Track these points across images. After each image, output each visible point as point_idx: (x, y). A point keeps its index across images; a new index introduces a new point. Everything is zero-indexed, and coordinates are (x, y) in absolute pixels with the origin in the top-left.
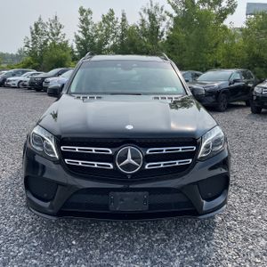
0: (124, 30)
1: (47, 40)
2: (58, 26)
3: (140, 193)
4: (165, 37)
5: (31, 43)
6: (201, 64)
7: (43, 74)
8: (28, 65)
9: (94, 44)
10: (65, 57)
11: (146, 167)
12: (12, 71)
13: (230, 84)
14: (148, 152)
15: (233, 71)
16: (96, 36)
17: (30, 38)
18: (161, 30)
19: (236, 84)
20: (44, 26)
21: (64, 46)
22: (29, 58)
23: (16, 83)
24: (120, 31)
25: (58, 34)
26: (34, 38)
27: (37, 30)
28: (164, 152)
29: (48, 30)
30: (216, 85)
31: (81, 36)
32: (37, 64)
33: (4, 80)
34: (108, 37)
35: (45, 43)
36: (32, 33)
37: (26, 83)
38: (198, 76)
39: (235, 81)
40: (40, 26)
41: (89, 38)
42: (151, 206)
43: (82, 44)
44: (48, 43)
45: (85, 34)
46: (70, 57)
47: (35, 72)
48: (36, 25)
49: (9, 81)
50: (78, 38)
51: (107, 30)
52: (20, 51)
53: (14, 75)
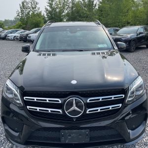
0: (73, 4)
1: (29, 11)
2: (35, 3)
3: (83, 131)
4: (97, 7)
5: (20, 14)
6: (119, 23)
7: (27, 32)
8: (19, 27)
9: (56, 12)
10: (40, 21)
11: (87, 112)
12: (10, 30)
13: (137, 35)
14: (88, 101)
15: (139, 27)
16: (57, 8)
17: (20, 11)
18: (94, 3)
19: (141, 35)
20: (27, 3)
21: (39, 15)
22: (20, 23)
23: (13, 37)
24: (71, 5)
25: (35, 8)
26: (22, 11)
27: (23, 6)
28: (101, 100)
29: (30, 5)
30: (129, 36)
31: (49, 8)
32: (24, 26)
33: (6, 36)
34: (64, 8)
35: (28, 13)
36: (21, 8)
37: (18, 37)
38: (118, 30)
39: (140, 33)
40: (25, 4)
41: (53, 9)
42: (91, 139)
43: (49, 13)
44: (30, 13)
45: (51, 7)
46: (42, 21)
47: (23, 30)
48: (23, 3)
49: (8, 36)
50: (47, 10)
51: (63, 4)
52: (15, 18)
53: (11, 33)
